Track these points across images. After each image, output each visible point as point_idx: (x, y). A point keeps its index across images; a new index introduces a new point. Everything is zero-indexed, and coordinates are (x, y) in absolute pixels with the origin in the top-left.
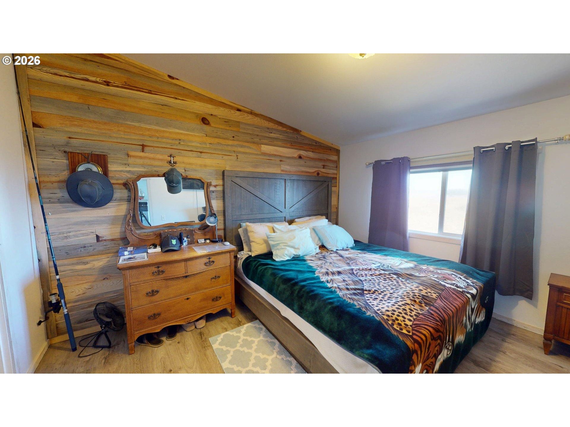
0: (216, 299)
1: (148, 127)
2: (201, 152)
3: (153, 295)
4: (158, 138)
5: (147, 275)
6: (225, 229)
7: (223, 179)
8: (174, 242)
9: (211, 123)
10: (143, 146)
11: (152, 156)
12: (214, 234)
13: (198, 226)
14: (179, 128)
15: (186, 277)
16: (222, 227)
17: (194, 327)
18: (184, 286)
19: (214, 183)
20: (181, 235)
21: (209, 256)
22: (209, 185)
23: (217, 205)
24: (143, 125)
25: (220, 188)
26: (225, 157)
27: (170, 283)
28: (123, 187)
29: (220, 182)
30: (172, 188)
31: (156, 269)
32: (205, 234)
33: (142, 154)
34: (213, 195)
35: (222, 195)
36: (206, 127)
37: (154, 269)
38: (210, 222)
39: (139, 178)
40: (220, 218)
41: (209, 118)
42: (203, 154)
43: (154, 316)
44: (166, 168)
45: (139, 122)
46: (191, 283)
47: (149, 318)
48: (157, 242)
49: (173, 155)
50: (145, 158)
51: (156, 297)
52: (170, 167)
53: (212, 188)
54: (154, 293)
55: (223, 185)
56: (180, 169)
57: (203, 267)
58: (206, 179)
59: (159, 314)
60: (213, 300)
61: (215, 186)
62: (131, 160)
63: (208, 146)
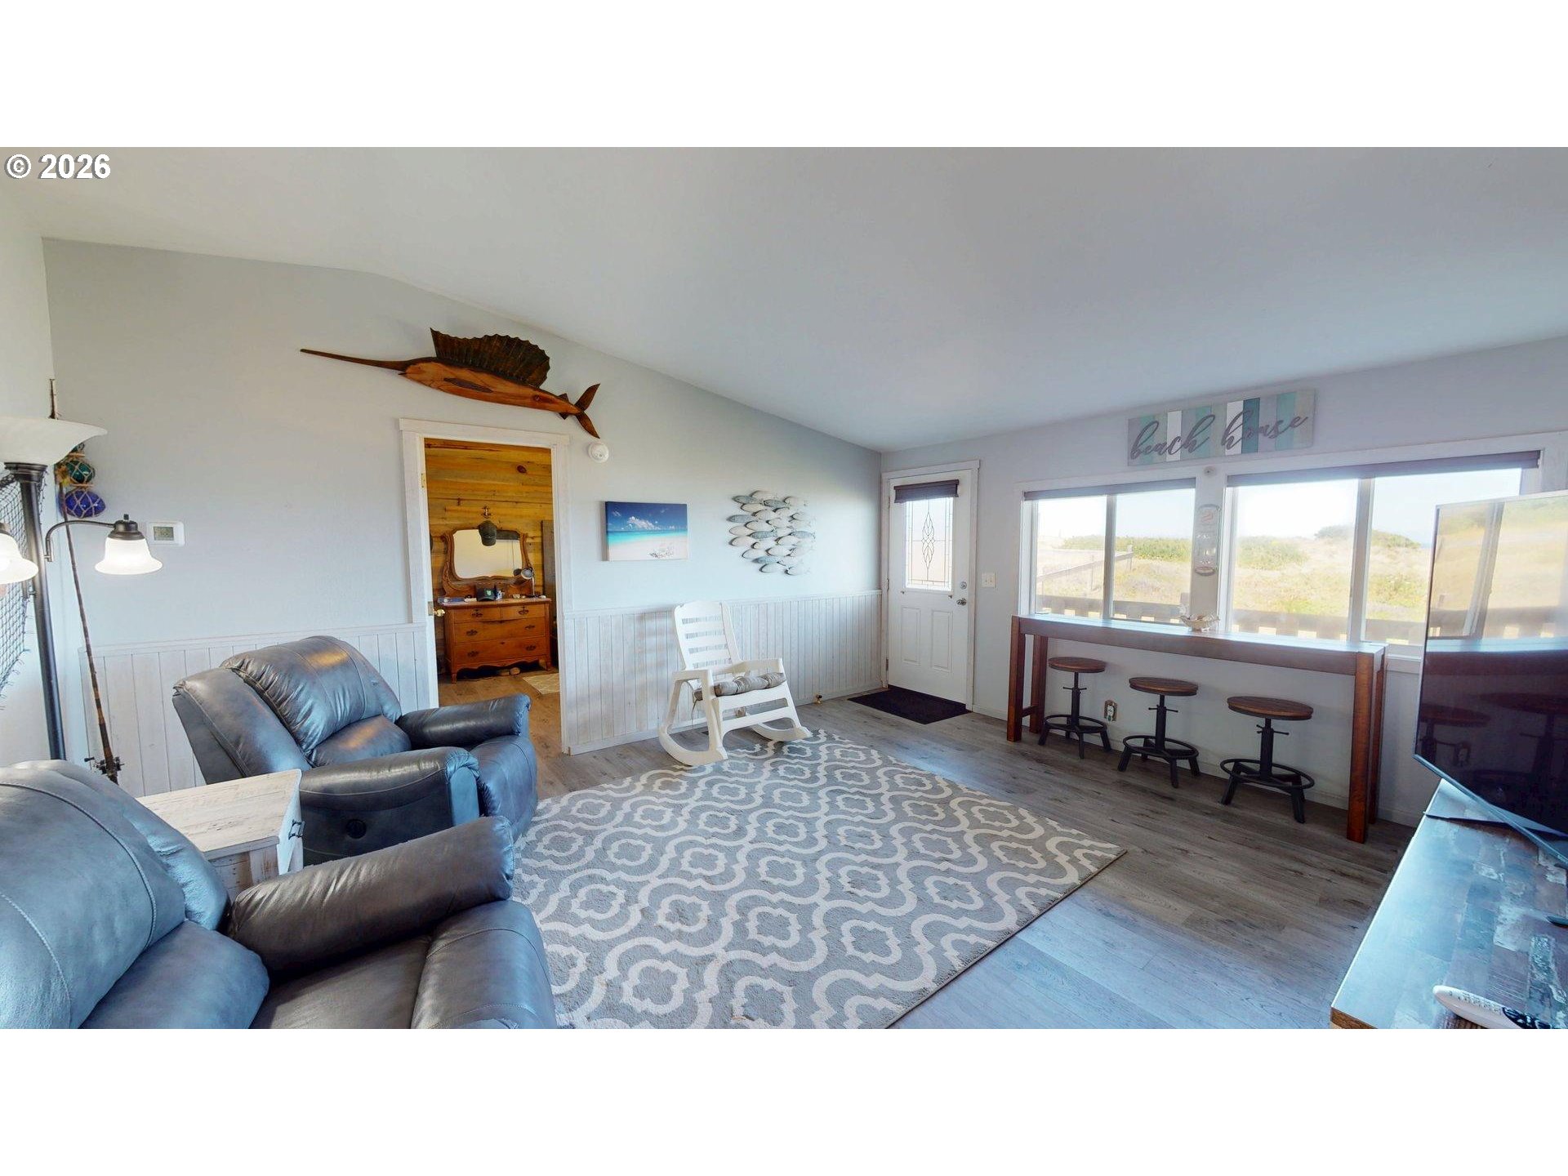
0: (532, 648)
1: (463, 481)
2: (517, 502)
3: (472, 635)
4: (473, 491)
5: (467, 616)
6: (544, 586)
7: (542, 530)
8: (489, 593)
9: (528, 471)
10: (459, 500)
11: (467, 509)
12: (530, 590)
13: (513, 581)
14: (494, 479)
15: (501, 622)
16: (541, 583)
17: (508, 673)
18: (496, 631)
19: (531, 534)
20: (495, 587)
21: (523, 604)
22: (525, 536)
23: (534, 558)
24: (459, 480)
25: (538, 540)
26: (543, 506)
27: (487, 626)
28: (439, 539)
29: (539, 534)
30: (487, 540)
31: (475, 612)
32: (520, 589)
33: (459, 508)
34: (530, 548)
35: (540, 547)
36: (522, 476)
37: (474, 612)
38: (526, 575)
39: (454, 531)
40: (538, 574)
41: (526, 466)
42: (519, 504)
43: (474, 654)
44: (482, 520)
45: (456, 477)
46: (507, 628)
47: (469, 654)
48: (472, 594)
49: (488, 506)
50: (461, 511)
51: (474, 637)
52: (485, 520)
53: (529, 540)
54: (472, 633)
55: (542, 537)
56: (494, 520)
57: (517, 615)
58: (522, 529)
59: (477, 653)
60: (527, 648)
61: (532, 538)
62: (448, 514)
63: (524, 495)
